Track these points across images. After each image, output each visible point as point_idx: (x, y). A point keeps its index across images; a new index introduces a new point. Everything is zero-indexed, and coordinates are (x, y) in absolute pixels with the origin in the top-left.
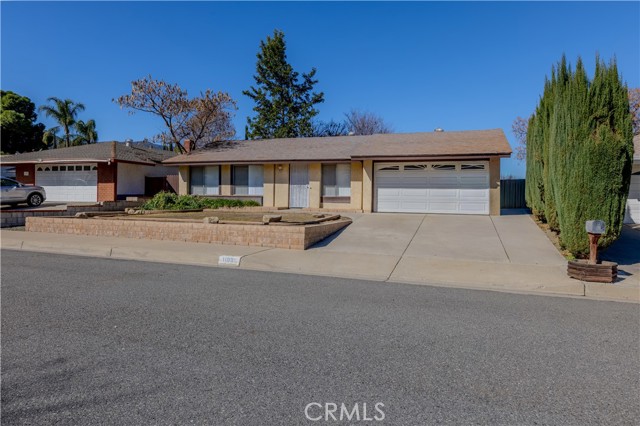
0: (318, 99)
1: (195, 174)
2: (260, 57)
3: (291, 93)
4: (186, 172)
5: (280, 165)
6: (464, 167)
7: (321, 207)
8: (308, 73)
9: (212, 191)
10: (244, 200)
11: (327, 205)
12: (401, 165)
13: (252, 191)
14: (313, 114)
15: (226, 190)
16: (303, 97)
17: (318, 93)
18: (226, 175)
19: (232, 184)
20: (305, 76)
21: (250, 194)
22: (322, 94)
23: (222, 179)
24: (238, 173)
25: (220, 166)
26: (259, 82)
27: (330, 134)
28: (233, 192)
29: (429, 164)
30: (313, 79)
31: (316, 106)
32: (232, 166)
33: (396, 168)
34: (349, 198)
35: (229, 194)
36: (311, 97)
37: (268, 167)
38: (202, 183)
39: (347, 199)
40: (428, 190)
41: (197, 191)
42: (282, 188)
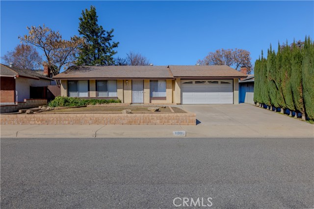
0: (115, 46)
1: (72, 85)
2: (81, 19)
3: (99, 41)
4: (66, 83)
5: (127, 80)
6: (222, 83)
7: (150, 102)
8: (109, 31)
9: (84, 95)
10: (107, 100)
11: (153, 101)
12: (194, 81)
13: (111, 95)
14: (113, 53)
15: (93, 94)
16: (107, 44)
17: (116, 42)
18: (93, 86)
19: (96, 90)
20: (108, 33)
21: (110, 96)
22: (118, 43)
23: (90, 88)
24: (100, 84)
25: (89, 81)
26: (81, 33)
27: (120, 64)
28: (97, 95)
29: (207, 81)
30: (111, 35)
31: (115, 49)
32: (96, 80)
33: (191, 83)
34: (166, 97)
35: (95, 96)
36: (112, 44)
37: (120, 81)
38: (76, 90)
39: (164, 98)
40: (206, 93)
41: (73, 95)
42: (128, 93)
